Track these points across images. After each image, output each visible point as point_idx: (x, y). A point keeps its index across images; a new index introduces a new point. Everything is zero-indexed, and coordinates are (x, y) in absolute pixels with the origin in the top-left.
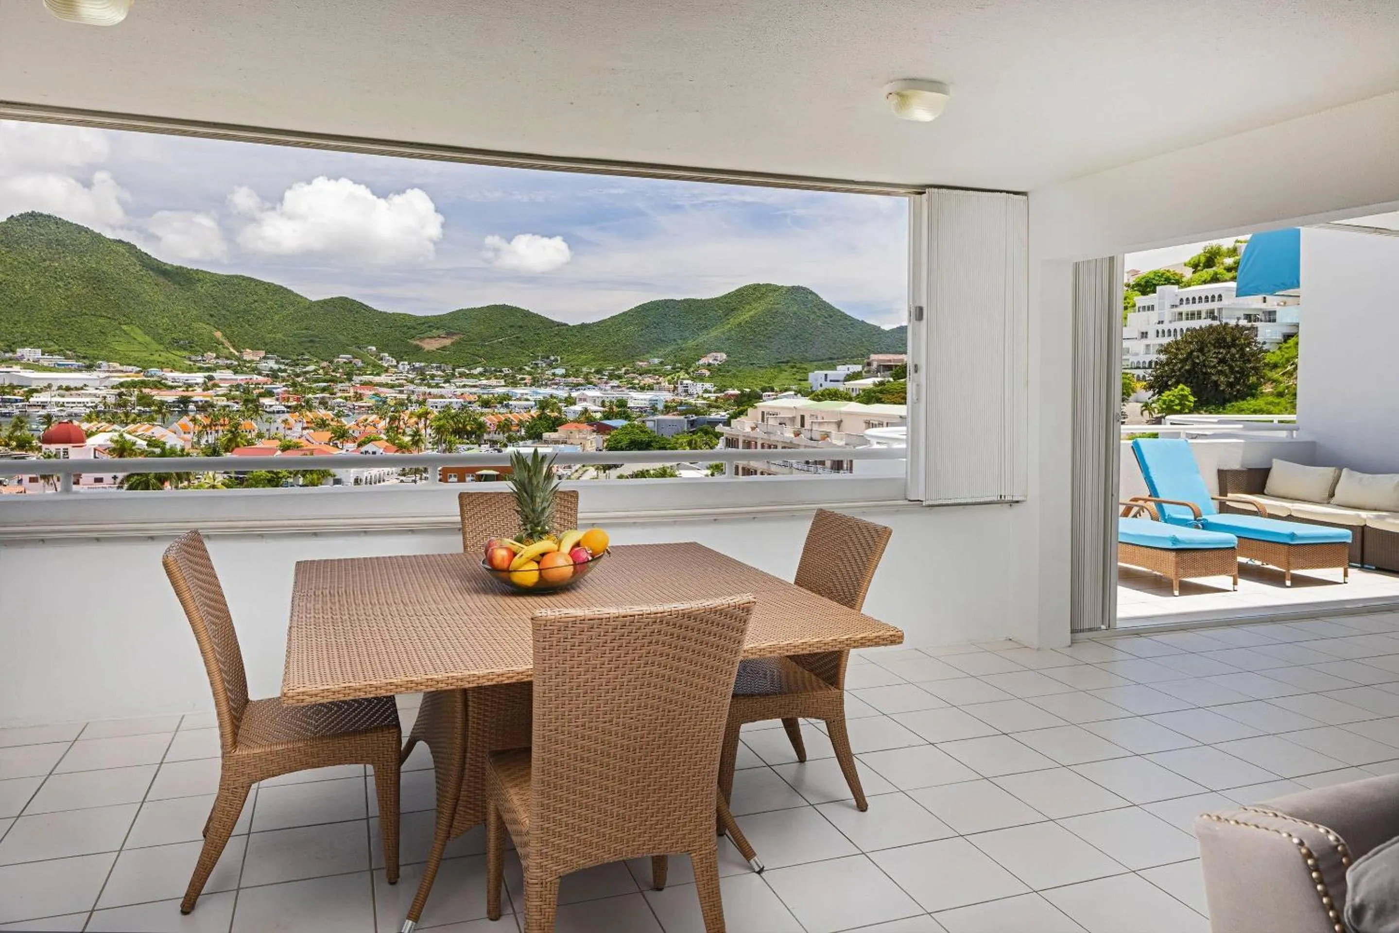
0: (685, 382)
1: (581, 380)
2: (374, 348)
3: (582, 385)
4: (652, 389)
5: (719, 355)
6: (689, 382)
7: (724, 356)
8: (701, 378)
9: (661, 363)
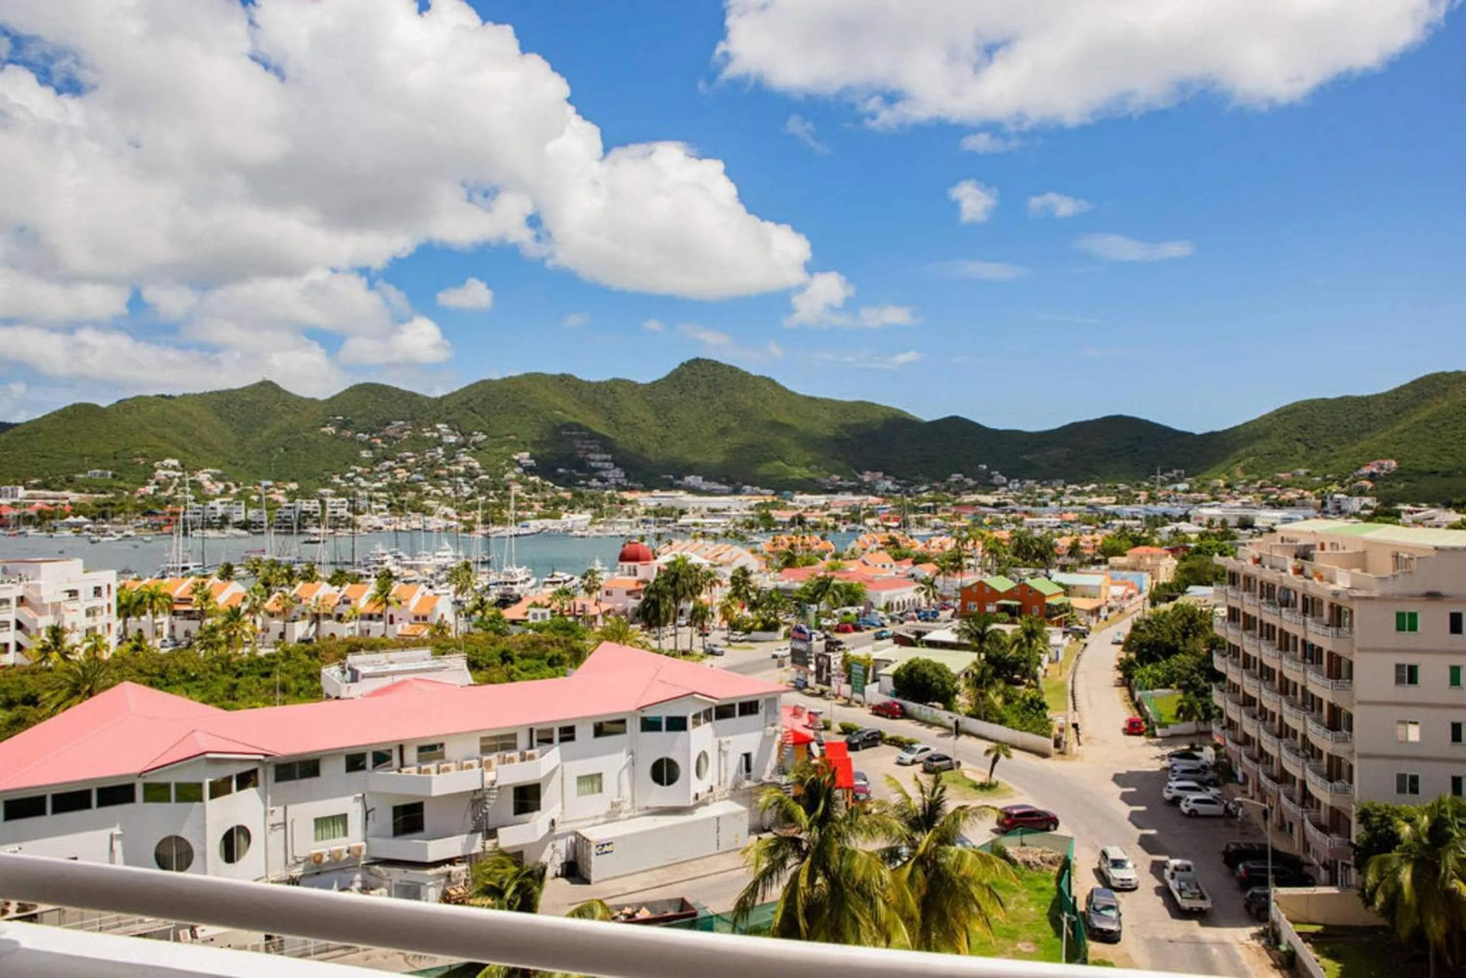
0: (1337, 496)
1: (1205, 496)
2: (985, 467)
3: (1206, 501)
4: (1293, 505)
5: (1386, 463)
6: (1342, 496)
7: (1394, 464)
8: (1362, 492)
9: (1308, 474)
